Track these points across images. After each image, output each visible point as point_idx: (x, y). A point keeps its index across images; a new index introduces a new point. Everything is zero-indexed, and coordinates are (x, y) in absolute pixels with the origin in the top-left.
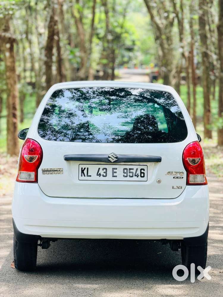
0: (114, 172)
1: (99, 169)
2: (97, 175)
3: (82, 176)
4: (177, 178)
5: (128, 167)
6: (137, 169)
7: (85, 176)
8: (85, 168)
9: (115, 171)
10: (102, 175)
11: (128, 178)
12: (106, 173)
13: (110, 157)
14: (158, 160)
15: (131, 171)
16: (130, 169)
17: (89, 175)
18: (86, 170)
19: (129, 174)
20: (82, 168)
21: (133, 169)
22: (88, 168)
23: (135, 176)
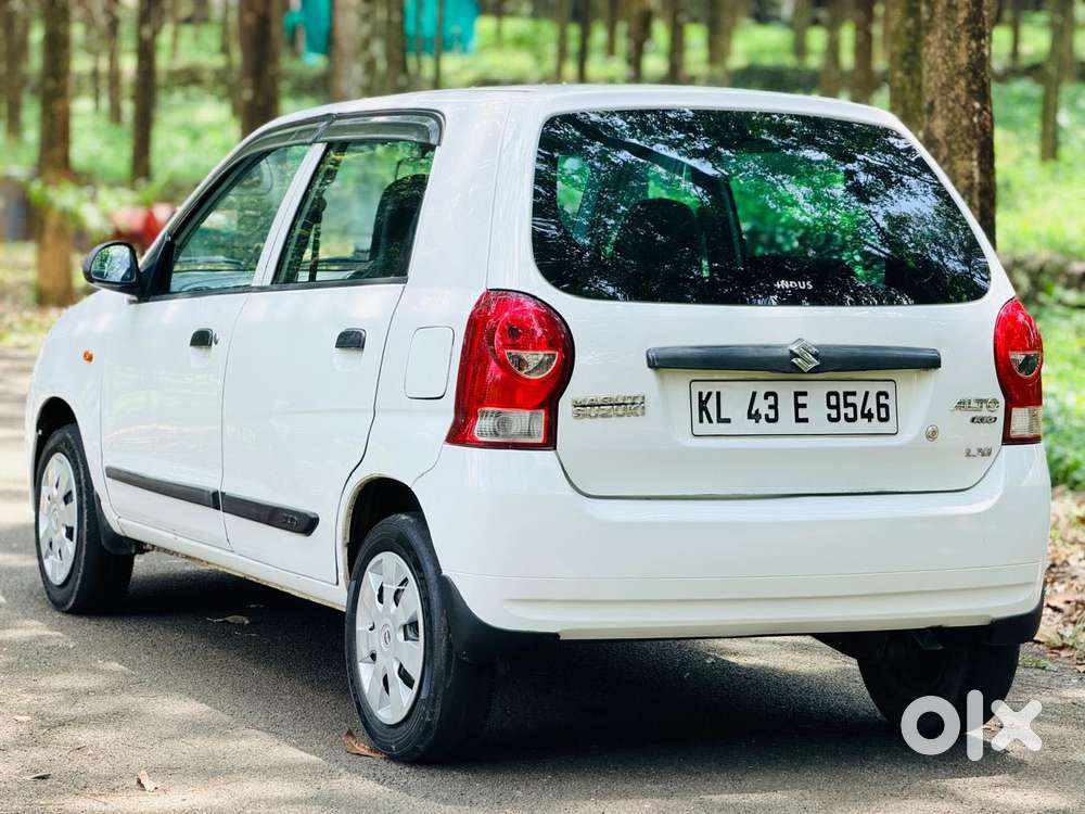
0: (798, 406)
1: (754, 394)
2: (750, 416)
3: (701, 421)
4: (982, 420)
5: (841, 388)
6: (867, 393)
7: (710, 421)
8: (709, 394)
9: (801, 400)
10: (763, 417)
11: (843, 426)
12: (774, 407)
13: (797, 356)
14: (933, 363)
15: (850, 399)
16: (846, 394)
17: (723, 417)
18: (713, 399)
19: (843, 411)
20: (700, 394)
21: (854, 394)
22: (718, 394)
23: (863, 416)
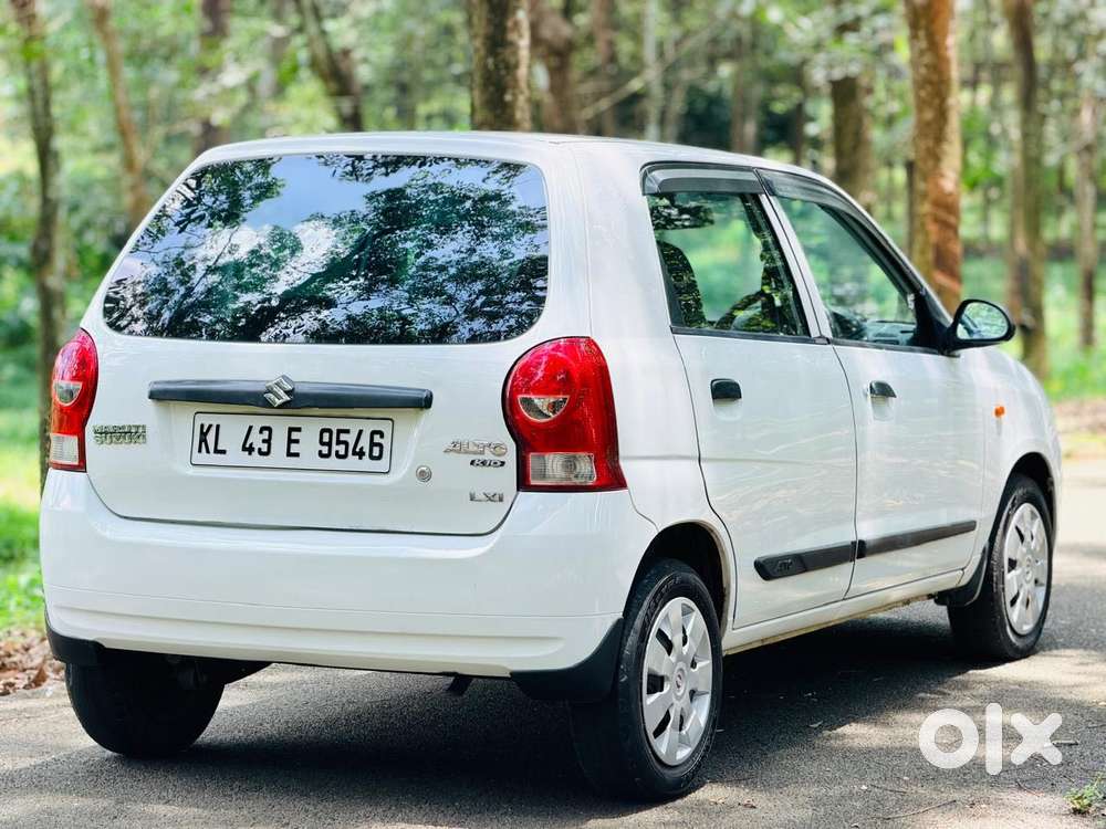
0: (291, 441)
1: (251, 428)
2: (244, 449)
3: (200, 451)
4: (484, 463)
5: (335, 425)
6: (361, 432)
7: (208, 452)
8: (210, 426)
9: (295, 435)
10: (256, 450)
11: (333, 462)
12: (268, 441)
13: (269, 392)
14: (425, 403)
15: (343, 437)
16: (340, 432)
17: (219, 448)
18: (213, 430)
19: (335, 447)
20: (202, 426)
21: (347, 431)
22: (218, 427)
23: (354, 453)
